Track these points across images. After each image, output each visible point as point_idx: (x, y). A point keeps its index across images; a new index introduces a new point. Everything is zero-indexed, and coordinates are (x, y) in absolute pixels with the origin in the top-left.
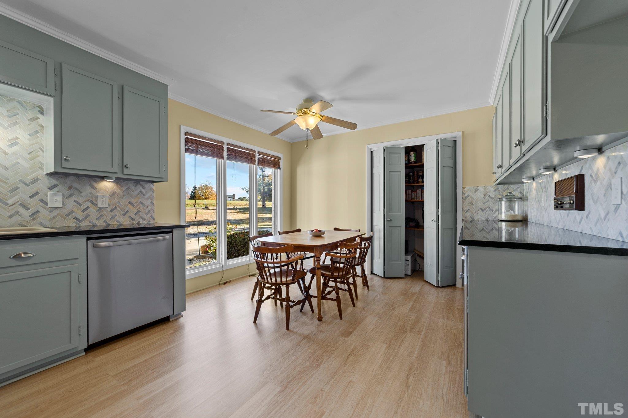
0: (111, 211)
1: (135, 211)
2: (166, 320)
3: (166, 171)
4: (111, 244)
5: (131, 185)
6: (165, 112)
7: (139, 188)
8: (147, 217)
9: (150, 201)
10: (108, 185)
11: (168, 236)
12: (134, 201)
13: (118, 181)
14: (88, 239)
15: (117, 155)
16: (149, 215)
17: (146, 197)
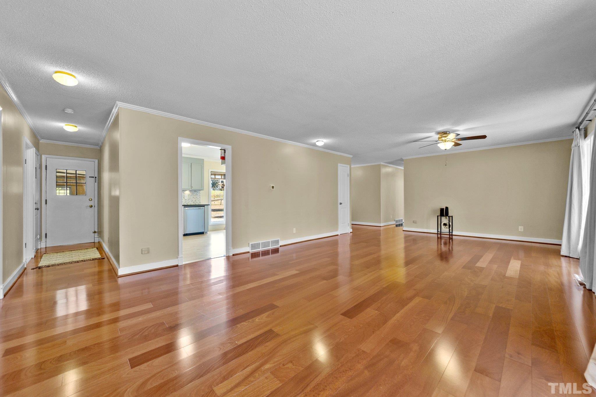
0: (188, 200)
1: (195, 200)
2: (202, 233)
3: (203, 187)
4: (189, 209)
5: (194, 192)
6: (203, 168)
7: (196, 193)
8: (198, 202)
9: (199, 197)
10: (187, 192)
11: (203, 207)
12: (194, 197)
13: (190, 191)
14: (184, 207)
15: (190, 184)
16: (199, 201)
17: (198, 195)
